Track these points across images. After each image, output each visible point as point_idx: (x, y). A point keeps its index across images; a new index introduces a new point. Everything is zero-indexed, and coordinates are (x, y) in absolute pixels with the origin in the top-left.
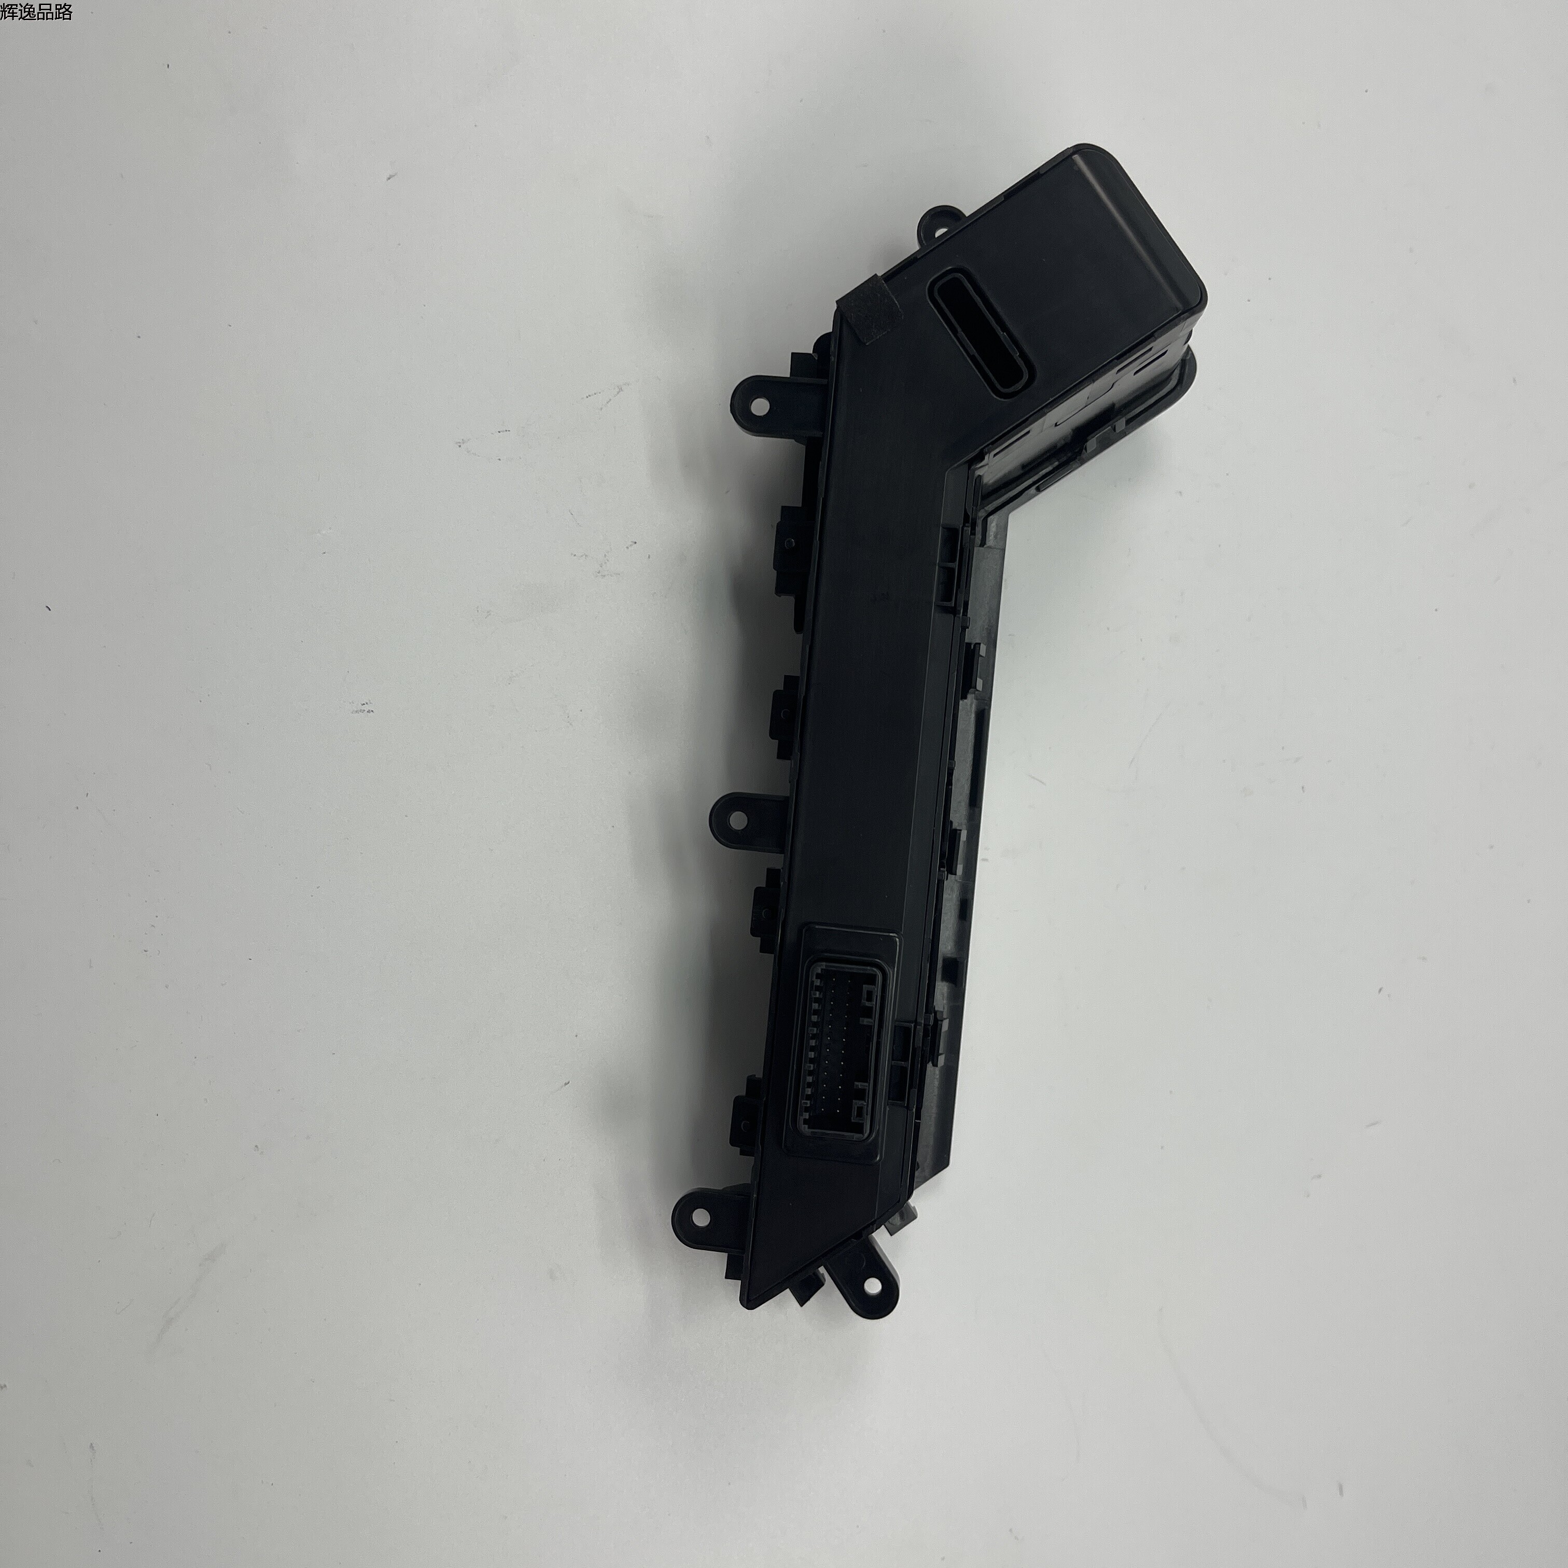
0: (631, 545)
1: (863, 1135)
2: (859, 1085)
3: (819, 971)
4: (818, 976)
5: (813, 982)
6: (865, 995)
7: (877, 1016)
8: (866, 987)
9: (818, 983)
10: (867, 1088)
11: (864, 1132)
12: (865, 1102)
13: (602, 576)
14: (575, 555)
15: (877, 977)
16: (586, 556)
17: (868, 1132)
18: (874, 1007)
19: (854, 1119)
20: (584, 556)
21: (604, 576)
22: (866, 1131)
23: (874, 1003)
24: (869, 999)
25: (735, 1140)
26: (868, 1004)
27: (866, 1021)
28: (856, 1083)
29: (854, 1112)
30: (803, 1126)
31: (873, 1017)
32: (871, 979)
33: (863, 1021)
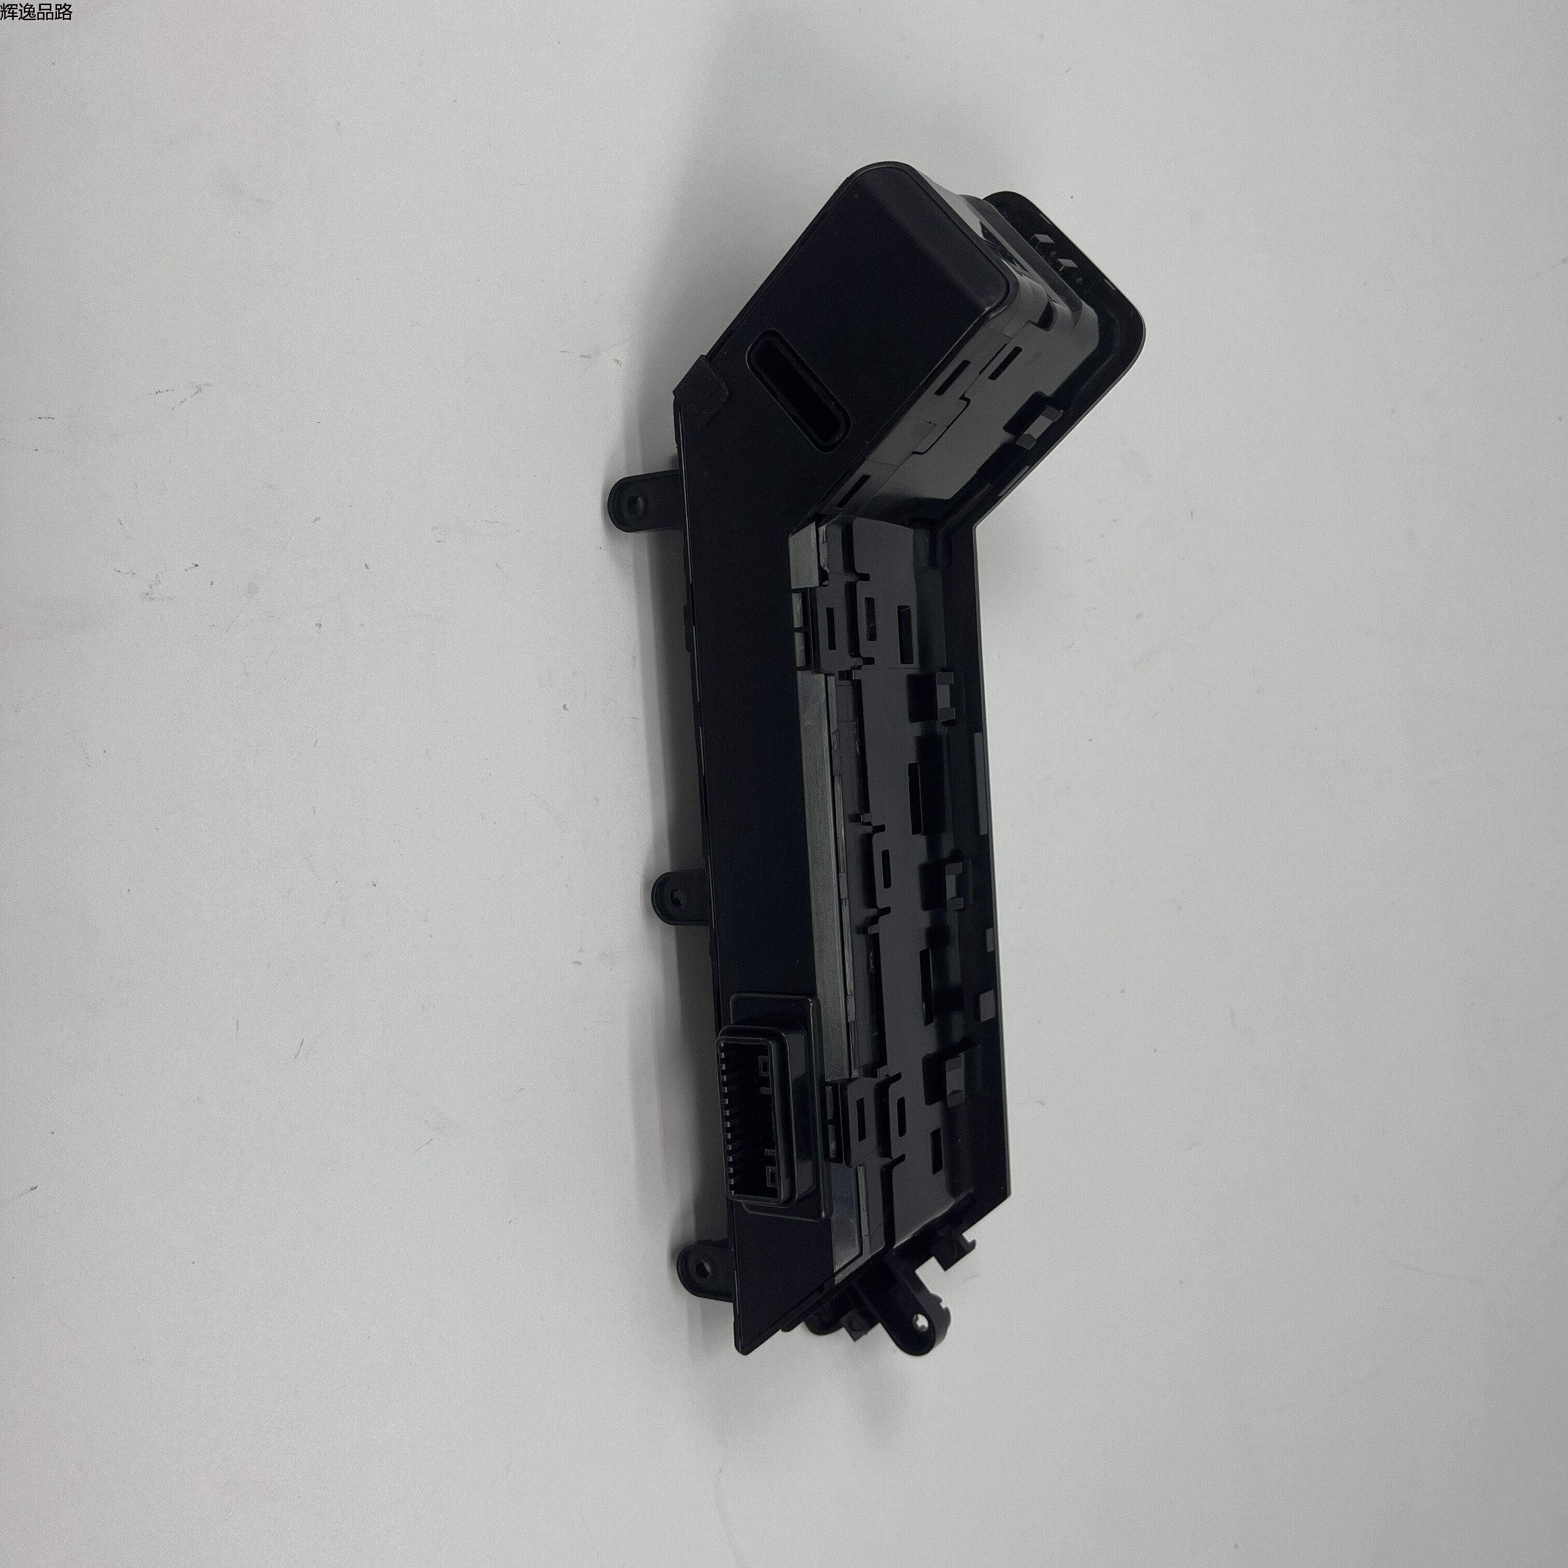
0: (191, 568)
1: (778, 1199)
2: (768, 1152)
3: (722, 1045)
4: (722, 1050)
5: (719, 1056)
6: (761, 1066)
7: (776, 1084)
8: (761, 1059)
9: (723, 1056)
10: (775, 1155)
11: (780, 1196)
12: (776, 1168)
13: (150, 598)
14: (119, 571)
15: (770, 1047)
16: (133, 573)
18: (771, 1076)
19: (769, 1185)
20: (131, 574)
21: (153, 599)
22: (782, 1195)
23: (770, 1073)
24: (766, 1069)
26: (764, 1074)
27: (766, 1090)
28: (766, 1150)
29: (768, 1177)
30: (731, 1191)
31: (771, 1086)
32: (764, 1050)
33: (763, 1090)
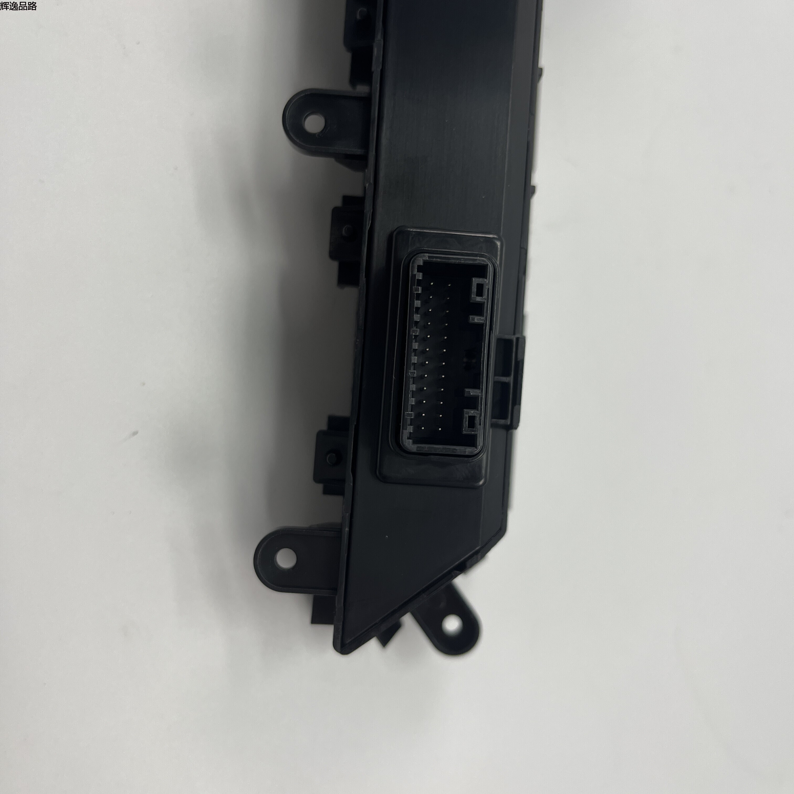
1: (476, 448)
2: (473, 392)
3: (421, 264)
4: (420, 269)
5: (414, 276)
6: (474, 289)
7: (489, 312)
8: (476, 281)
9: (420, 276)
10: (480, 395)
11: (478, 444)
12: (478, 410)
15: (489, 266)
17: (481, 444)
18: (486, 303)
19: (466, 431)
22: (479, 444)
23: (485, 299)
24: (480, 292)
25: (317, 478)
26: (479, 299)
27: (477, 319)
28: (467, 390)
29: (466, 423)
30: (407, 440)
31: (485, 314)
32: (481, 271)
33: (473, 319)
